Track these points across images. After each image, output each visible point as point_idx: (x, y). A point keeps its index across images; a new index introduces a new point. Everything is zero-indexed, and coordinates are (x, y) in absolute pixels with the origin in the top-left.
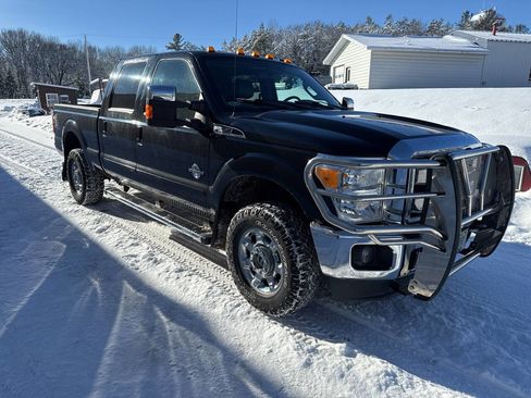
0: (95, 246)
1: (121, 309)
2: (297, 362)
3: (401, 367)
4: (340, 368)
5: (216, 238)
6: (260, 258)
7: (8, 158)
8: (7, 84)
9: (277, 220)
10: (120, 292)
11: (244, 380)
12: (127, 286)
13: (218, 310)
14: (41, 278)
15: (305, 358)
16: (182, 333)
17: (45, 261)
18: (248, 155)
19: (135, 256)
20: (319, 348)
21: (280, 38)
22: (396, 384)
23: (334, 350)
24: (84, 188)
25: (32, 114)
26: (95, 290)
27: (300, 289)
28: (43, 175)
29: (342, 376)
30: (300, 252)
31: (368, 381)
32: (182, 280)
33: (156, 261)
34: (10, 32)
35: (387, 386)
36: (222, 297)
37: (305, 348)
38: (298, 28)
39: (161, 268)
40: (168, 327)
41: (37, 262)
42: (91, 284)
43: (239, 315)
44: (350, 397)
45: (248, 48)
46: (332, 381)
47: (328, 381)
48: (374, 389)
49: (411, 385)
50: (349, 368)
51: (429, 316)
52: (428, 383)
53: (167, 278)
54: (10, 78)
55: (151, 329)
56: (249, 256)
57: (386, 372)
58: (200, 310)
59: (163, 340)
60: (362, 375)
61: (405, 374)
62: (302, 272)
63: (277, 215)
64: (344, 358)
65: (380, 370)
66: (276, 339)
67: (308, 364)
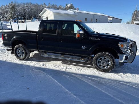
1: (80, 78)
21: (19, 6)
38: (24, 4)
40: (94, 79)
45: (8, 8)
66: (113, 75)
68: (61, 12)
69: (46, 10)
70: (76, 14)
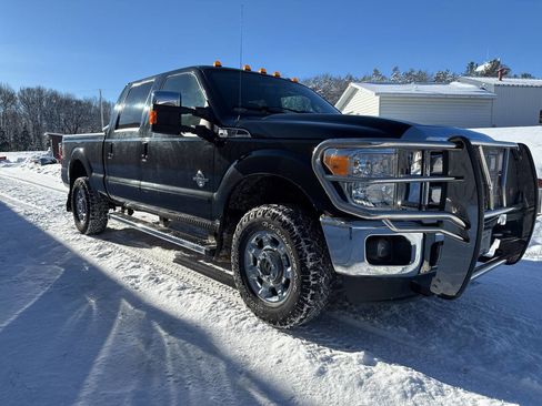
0: (94, 269)
1: (117, 325)
2: (309, 370)
3: (428, 374)
4: (358, 377)
5: (221, 249)
6: (268, 263)
7: (15, 199)
8: (22, 138)
9: (284, 218)
10: (117, 309)
11: (250, 390)
12: (125, 303)
13: (223, 324)
14: (34, 297)
15: (318, 366)
16: (182, 346)
17: (41, 282)
18: (254, 154)
19: (135, 277)
20: (334, 358)
22: (423, 390)
23: (351, 359)
24: (88, 216)
25: (44, 162)
26: (91, 307)
27: (312, 292)
28: (48, 211)
29: (361, 384)
30: (310, 250)
31: (391, 388)
32: (184, 297)
33: (157, 281)
34: (28, 89)
35: (413, 393)
36: (227, 311)
37: (318, 357)
39: (162, 286)
40: (166, 340)
41: (31, 283)
42: (87, 302)
43: (245, 327)
44: (371, 404)
46: (350, 389)
47: (346, 389)
48: (398, 396)
49: (441, 392)
50: (368, 375)
51: (456, 327)
52: (460, 391)
53: (168, 296)
54: (26, 132)
55: (148, 342)
56: (255, 263)
57: (411, 378)
58: (202, 324)
59: (161, 353)
60: (384, 383)
61: (433, 381)
62: (312, 273)
63: (285, 213)
64: (362, 367)
65: (403, 377)
66: (286, 349)
67: (321, 372)
68: (413, 91)
69: (356, 90)
70: (491, 93)
